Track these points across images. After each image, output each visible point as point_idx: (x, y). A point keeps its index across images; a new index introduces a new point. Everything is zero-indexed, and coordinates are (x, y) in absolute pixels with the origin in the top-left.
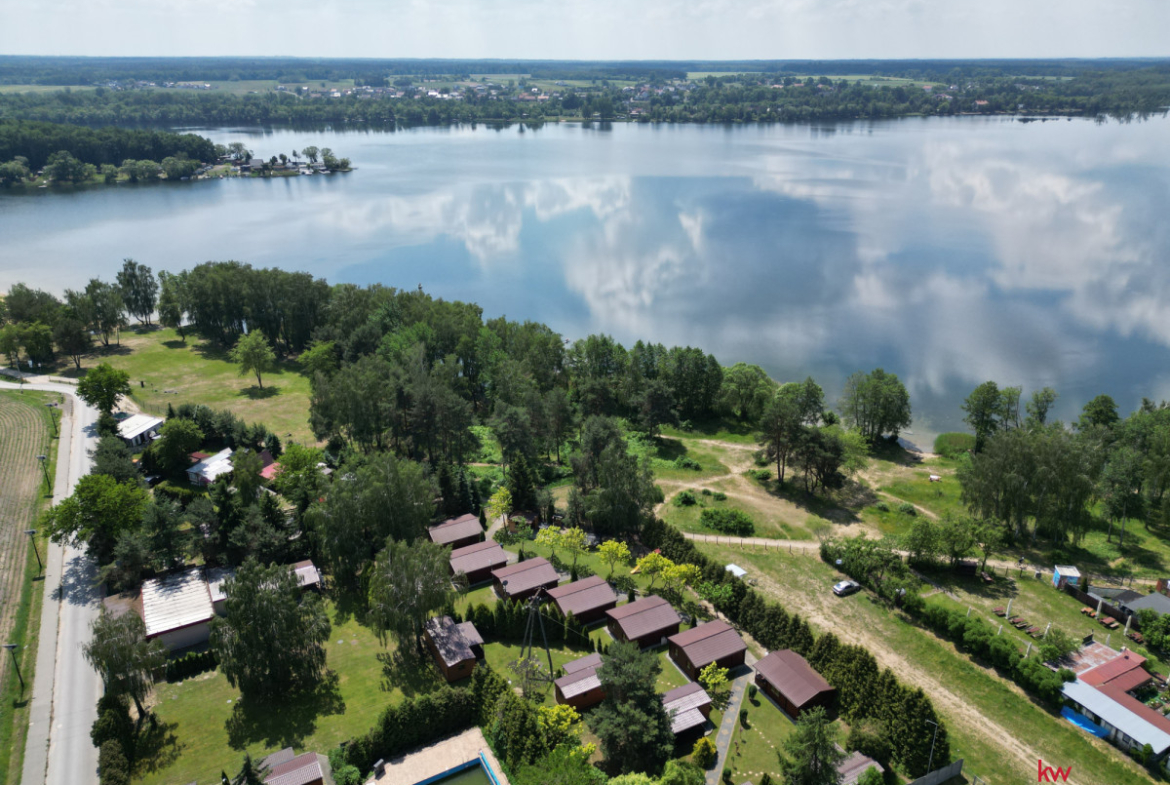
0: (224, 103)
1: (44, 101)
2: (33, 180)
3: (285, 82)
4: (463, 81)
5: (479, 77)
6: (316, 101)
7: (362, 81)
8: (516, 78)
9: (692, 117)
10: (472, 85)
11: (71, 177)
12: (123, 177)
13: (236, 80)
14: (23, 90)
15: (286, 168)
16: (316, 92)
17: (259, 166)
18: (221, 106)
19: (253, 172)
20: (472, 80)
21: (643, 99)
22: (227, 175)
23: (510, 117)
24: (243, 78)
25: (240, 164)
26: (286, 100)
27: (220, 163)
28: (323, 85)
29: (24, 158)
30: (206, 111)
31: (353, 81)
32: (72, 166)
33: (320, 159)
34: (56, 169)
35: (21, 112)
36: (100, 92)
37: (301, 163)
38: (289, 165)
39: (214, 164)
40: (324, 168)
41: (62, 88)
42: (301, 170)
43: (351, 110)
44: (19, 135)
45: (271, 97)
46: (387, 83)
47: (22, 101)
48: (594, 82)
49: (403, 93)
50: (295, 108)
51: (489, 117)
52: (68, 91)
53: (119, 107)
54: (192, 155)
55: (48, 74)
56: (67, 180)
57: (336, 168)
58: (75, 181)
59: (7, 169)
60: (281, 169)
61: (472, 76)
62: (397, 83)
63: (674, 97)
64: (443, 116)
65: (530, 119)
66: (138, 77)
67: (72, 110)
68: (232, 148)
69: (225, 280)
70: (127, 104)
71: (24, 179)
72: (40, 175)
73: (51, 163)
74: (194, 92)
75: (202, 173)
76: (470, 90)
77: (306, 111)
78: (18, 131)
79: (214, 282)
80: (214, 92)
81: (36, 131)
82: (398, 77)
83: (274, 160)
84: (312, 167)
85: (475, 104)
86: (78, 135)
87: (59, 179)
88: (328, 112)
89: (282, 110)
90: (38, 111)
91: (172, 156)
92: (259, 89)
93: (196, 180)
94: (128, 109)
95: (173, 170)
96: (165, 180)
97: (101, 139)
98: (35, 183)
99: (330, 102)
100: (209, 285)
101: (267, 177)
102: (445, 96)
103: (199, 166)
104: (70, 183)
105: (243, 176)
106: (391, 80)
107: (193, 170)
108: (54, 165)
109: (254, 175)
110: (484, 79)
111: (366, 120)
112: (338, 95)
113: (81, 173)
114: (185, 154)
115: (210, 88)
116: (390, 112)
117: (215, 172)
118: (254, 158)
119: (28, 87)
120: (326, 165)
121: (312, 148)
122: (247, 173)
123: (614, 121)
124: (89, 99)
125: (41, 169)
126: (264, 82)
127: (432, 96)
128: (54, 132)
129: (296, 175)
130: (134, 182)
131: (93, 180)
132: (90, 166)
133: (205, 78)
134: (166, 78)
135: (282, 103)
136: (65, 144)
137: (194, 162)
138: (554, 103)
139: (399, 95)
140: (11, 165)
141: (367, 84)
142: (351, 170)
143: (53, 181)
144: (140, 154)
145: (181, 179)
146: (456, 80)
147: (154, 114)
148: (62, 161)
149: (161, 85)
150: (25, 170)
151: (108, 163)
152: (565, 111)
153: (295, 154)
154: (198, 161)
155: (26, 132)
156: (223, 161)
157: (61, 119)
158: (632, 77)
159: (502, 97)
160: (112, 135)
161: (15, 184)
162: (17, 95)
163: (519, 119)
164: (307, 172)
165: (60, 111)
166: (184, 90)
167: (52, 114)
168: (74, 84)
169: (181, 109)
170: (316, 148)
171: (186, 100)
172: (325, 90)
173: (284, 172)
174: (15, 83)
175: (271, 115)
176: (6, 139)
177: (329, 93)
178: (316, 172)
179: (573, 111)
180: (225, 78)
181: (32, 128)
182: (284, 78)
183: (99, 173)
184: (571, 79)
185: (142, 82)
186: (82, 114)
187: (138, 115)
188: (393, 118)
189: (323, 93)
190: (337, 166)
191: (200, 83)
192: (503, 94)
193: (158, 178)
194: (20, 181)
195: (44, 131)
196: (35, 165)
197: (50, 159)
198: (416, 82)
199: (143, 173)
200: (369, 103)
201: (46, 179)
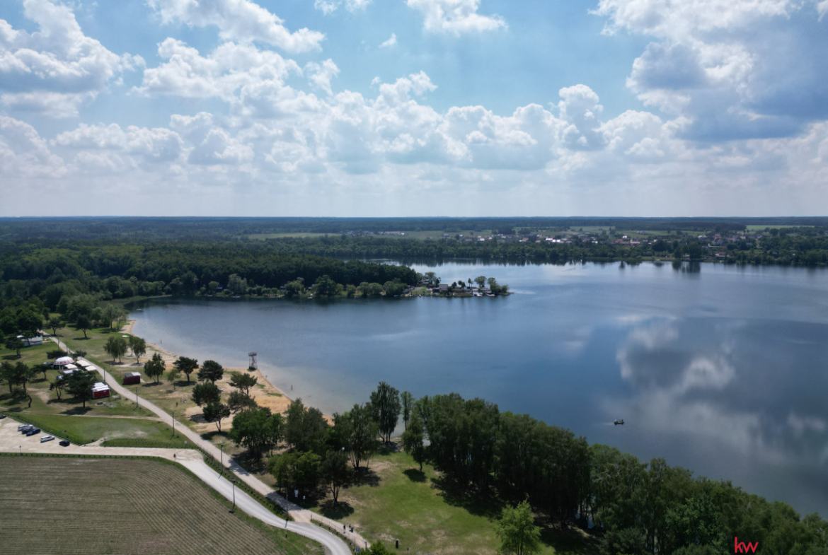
0: (414, 245)
1: (314, 242)
2: (305, 293)
3: (448, 232)
4: (566, 230)
5: (578, 228)
6: (470, 244)
7: (497, 231)
8: (607, 229)
9: (776, 260)
10: (574, 233)
11: (327, 292)
12: (358, 293)
13: (419, 231)
14: (303, 235)
15: (464, 291)
16: (468, 238)
17: (445, 289)
18: (414, 247)
19: (441, 293)
20: (572, 230)
21: (719, 245)
22: (424, 295)
23: (614, 256)
24: (423, 229)
25: (432, 287)
26: (451, 243)
27: (418, 286)
28: (472, 234)
29: (302, 279)
30: (405, 249)
31: (490, 231)
32: (330, 285)
33: (487, 286)
34: (320, 286)
35: (301, 249)
36: (344, 237)
37: (474, 288)
38: (465, 288)
39: (415, 286)
40: (490, 292)
41: (323, 235)
42: (474, 293)
43: (496, 250)
44: (302, 264)
45: (442, 241)
46: (514, 232)
47: (303, 242)
48: (669, 232)
49: (527, 239)
50: (459, 248)
51: (597, 256)
52: (326, 236)
53: (355, 246)
54: (403, 281)
55: (317, 227)
56: (324, 294)
57: (499, 292)
58: (330, 295)
59: (291, 285)
60: (460, 292)
61: (572, 228)
62: (521, 233)
63: (747, 244)
64: (561, 255)
65: (630, 258)
66: (364, 229)
67: (328, 248)
68: (427, 276)
69: (475, 421)
70: (359, 244)
71: (300, 292)
72: (309, 290)
73: (318, 283)
74: (396, 238)
75: (408, 293)
76: (575, 237)
77: (466, 250)
78: (302, 262)
79: (465, 423)
80: (407, 238)
81: (312, 262)
82: (520, 228)
83: (455, 284)
84: (482, 291)
85: (581, 246)
86: (336, 265)
87: (320, 294)
88: (481, 251)
89: (451, 250)
90: (310, 248)
91: (391, 280)
92: (435, 236)
93: (404, 298)
94: (360, 247)
95: (390, 290)
96: (384, 296)
97: (348, 268)
98: (305, 295)
99: (480, 244)
100: (459, 424)
101: (449, 297)
102: (559, 241)
103: (406, 288)
104: (326, 296)
105: (434, 296)
106: (517, 229)
107: (402, 290)
108: (319, 284)
109: (442, 295)
110: (581, 230)
111: (506, 256)
112: (482, 240)
113: (333, 290)
114: (399, 279)
115: (404, 235)
116: (523, 251)
117: (417, 292)
118: (441, 283)
119: (306, 234)
120: (492, 290)
121: (482, 277)
122: (437, 294)
123: (703, 261)
124: (338, 241)
125: (311, 286)
126: (435, 232)
127: (548, 241)
128: (322, 263)
129: (469, 297)
130: (364, 297)
131: (340, 294)
132: (340, 285)
133: (401, 229)
134: (379, 230)
135: (449, 245)
136: (327, 271)
137: (403, 285)
138: (645, 246)
139: (525, 240)
140: (294, 283)
141: (500, 233)
142: (509, 294)
143: (316, 294)
144: (371, 279)
145: (394, 297)
146: (561, 230)
147: (374, 251)
148: (324, 281)
149: (376, 233)
150: (301, 286)
151: (350, 284)
152: (656, 253)
153: (470, 281)
154: (405, 284)
155: (306, 262)
156: (420, 284)
157: (322, 253)
158: (699, 229)
159: (601, 242)
160: (356, 265)
161: (295, 295)
162: (300, 239)
163: (621, 258)
164: (478, 295)
165: (322, 248)
166: (389, 237)
167: (318, 250)
168: (329, 232)
169: (390, 248)
170: (484, 277)
171: (392, 243)
172: (474, 237)
173: (462, 294)
174: (300, 232)
175: (444, 252)
176: (295, 267)
177: (476, 238)
178: (484, 295)
179: (664, 253)
180: (412, 229)
181: (310, 260)
182: (447, 229)
183: (345, 290)
184: (648, 229)
185: (366, 232)
186: (334, 250)
187: (365, 251)
188: (524, 255)
189: (473, 239)
190: (500, 291)
191: (398, 233)
192: (601, 240)
193: (380, 295)
194: (297, 293)
195: (316, 262)
196: (307, 283)
197: (317, 280)
198: (533, 231)
199: (371, 291)
200: (506, 245)
201: (312, 293)
